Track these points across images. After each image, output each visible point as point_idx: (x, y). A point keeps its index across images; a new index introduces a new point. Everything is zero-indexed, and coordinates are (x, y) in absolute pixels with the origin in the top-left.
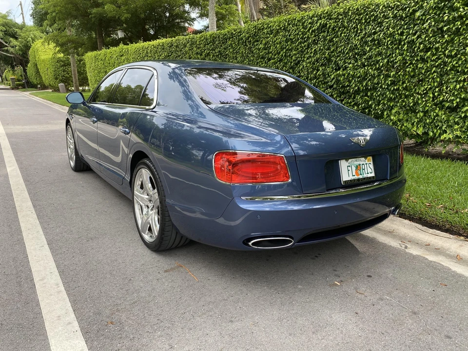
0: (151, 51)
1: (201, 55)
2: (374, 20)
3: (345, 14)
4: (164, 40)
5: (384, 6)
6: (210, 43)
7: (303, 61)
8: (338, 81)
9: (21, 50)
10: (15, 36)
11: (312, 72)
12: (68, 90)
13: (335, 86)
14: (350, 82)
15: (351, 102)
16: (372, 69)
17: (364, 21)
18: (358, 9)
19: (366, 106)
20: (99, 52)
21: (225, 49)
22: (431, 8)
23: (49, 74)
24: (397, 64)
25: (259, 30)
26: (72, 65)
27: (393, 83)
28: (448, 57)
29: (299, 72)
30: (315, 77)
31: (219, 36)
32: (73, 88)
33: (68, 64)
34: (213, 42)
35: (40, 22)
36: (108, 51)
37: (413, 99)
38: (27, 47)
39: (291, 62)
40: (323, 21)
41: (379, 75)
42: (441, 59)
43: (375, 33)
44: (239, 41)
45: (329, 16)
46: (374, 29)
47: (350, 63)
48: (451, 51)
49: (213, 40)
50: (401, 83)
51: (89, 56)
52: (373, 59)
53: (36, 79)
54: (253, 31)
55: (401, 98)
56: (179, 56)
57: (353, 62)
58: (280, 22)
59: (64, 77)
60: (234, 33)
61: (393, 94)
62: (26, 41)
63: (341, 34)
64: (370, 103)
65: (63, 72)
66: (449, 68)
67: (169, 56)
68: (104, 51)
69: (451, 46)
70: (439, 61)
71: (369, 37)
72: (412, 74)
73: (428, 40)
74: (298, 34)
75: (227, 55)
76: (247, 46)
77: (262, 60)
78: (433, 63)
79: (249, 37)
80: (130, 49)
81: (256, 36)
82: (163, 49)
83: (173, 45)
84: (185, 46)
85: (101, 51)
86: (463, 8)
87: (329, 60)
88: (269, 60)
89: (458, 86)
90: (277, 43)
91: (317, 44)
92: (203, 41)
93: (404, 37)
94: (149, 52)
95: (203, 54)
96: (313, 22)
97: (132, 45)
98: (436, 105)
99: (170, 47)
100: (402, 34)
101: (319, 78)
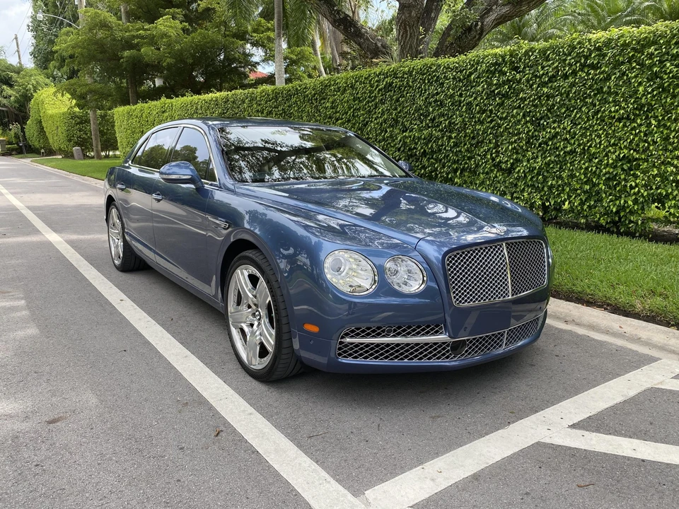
0: (201, 107)
1: (262, 113)
2: (436, 81)
3: (410, 73)
4: (218, 94)
5: (445, 67)
6: (272, 99)
7: (372, 122)
8: (405, 143)
9: (17, 101)
10: (8, 82)
11: (380, 134)
12: (85, 157)
13: (402, 149)
14: (416, 144)
15: (418, 166)
16: (435, 130)
17: (427, 81)
18: (421, 69)
19: (433, 169)
20: (133, 107)
21: (289, 106)
22: (483, 71)
23: (60, 134)
24: (458, 126)
25: (326, 86)
26: (92, 122)
27: (456, 145)
28: (501, 119)
29: (368, 134)
30: (384, 139)
31: (283, 92)
32: (92, 154)
33: (86, 121)
34: (276, 98)
35: (43, 63)
36: (146, 105)
37: (475, 161)
38: (26, 98)
39: (360, 123)
40: (388, 80)
41: (443, 137)
42: (495, 121)
43: (437, 94)
44: (304, 98)
45: (395, 75)
46: (436, 89)
47: (416, 124)
48: (503, 113)
49: (276, 96)
50: (462, 145)
51: (119, 112)
52: (437, 121)
53: (39, 141)
54: (319, 88)
55: (464, 160)
56: (236, 114)
57: (418, 123)
58: (348, 79)
59: (81, 138)
60: (299, 89)
61: (457, 156)
62: (24, 89)
63: (407, 94)
64: (436, 166)
65: (80, 131)
66: (502, 130)
67: (224, 114)
68: (140, 105)
69: (503, 109)
70: (493, 123)
71: (432, 97)
72: (472, 135)
73: (483, 102)
74: (365, 93)
75: (292, 113)
76: (313, 104)
77: (330, 120)
78: (488, 125)
79: (315, 94)
80: (174, 104)
81: (323, 93)
82: (217, 105)
83: (228, 101)
84: (244, 102)
85: (135, 106)
86: (510, 73)
87: (397, 122)
88: (337, 120)
89: (510, 147)
90: (345, 102)
91: (384, 103)
92: (264, 96)
93: (463, 99)
94: (199, 107)
95: (265, 112)
96: (380, 80)
97: (177, 99)
98: (494, 165)
99: (226, 102)
100: (461, 95)
101: (387, 140)
